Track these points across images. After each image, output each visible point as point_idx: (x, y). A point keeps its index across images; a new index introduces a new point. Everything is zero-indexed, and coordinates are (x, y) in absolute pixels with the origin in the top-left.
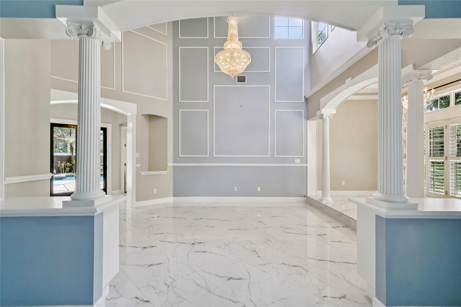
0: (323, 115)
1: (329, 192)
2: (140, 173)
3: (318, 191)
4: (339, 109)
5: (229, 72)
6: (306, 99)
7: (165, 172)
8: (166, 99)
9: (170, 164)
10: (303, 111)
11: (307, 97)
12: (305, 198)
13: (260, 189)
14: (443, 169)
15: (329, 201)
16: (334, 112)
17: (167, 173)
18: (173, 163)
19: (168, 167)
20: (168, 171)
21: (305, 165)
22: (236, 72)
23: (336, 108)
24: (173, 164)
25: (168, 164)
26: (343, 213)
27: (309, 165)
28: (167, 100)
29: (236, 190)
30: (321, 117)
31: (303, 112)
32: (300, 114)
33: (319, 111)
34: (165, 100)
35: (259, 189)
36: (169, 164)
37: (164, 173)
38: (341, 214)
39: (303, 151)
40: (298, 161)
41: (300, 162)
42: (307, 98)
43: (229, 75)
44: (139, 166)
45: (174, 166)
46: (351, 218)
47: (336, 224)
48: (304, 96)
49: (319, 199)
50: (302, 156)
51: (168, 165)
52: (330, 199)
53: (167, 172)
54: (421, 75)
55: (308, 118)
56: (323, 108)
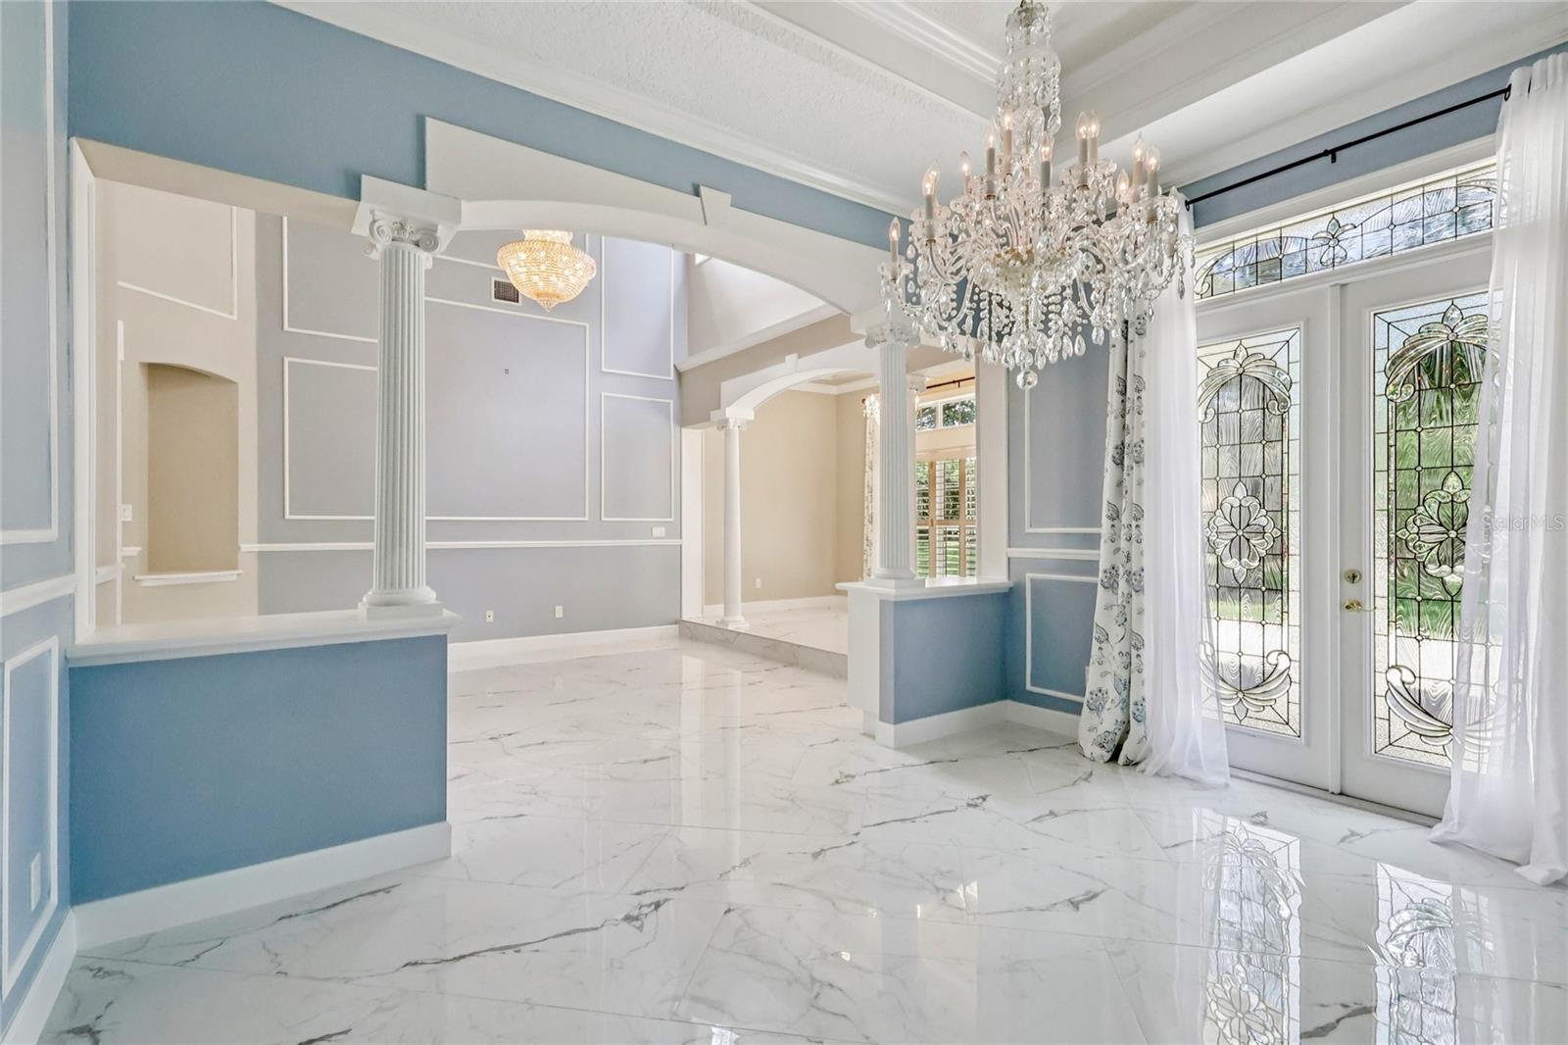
0: (727, 421)
1: (739, 606)
2: (138, 580)
3: (705, 607)
4: (761, 410)
5: (538, 295)
6: (679, 374)
7: (229, 576)
8: (232, 314)
9: (249, 546)
10: (672, 402)
11: (682, 368)
12: (677, 626)
13: (561, 611)
14: (927, 538)
15: (739, 623)
16: (751, 416)
17: (235, 578)
18: (259, 542)
19: (240, 555)
20: (241, 572)
21: (677, 542)
22: (558, 297)
23: (754, 409)
24: (258, 545)
25: (242, 546)
26: (780, 639)
27: (685, 542)
28: (235, 317)
29: (491, 620)
30: (723, 424)
31: (672, 405)
32: (663, 409)
33: (717, 411)
34: (229, 317)
35: (559, 612)
36: (245, 547)
37: (222, 579)
38: (776, 644)
39: (673, 507)
40: (659, 531)
41: (664, 535)
42: (681, 371)
43: (536, 302)
44: (136, 554)
45: (261, 555)
46: (799, 646)
47: (769, 665)
48: (675, 366)
49: (717, 622)
50: (668, 520)
51: (243, 550)
52: (740, 618)
53: (238, 575)
54: (912, 383)
55: (684, 420)
56: (729, 406)
